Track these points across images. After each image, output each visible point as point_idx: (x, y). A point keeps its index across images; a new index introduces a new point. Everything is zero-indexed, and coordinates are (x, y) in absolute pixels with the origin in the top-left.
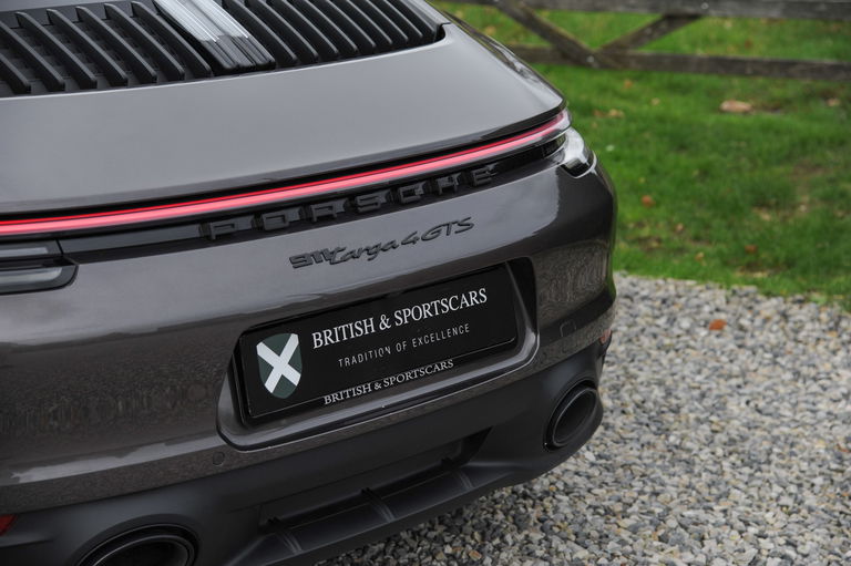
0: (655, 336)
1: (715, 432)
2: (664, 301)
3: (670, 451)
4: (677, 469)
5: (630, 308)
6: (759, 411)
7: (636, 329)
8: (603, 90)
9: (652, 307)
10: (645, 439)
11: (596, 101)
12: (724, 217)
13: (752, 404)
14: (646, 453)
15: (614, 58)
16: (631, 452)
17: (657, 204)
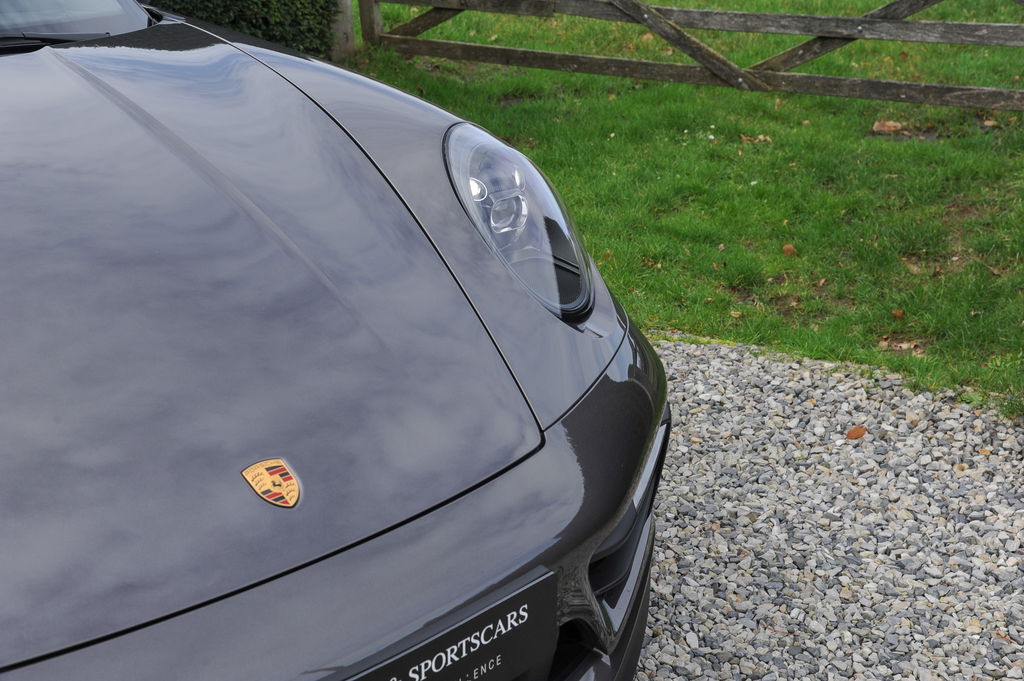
0: (784, 444)
1: (845, 601)
2: (797, 395)
3: (791, 632)
4: (796, 666)
5: (758, 401)
6: (902, 567)
7: (762, 434)
8: (753, 110)
9: (783, 403)
10: (762, 610)
11: (744, 124)
12: (870, 271)
13: (893, 556)
14: (762, 636)
15: (765, 78)
16: (744, 634)
17: (799, 253)
